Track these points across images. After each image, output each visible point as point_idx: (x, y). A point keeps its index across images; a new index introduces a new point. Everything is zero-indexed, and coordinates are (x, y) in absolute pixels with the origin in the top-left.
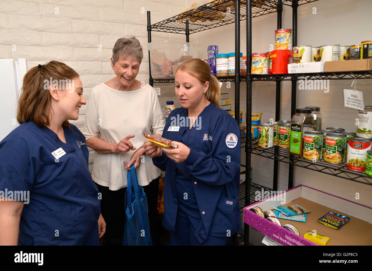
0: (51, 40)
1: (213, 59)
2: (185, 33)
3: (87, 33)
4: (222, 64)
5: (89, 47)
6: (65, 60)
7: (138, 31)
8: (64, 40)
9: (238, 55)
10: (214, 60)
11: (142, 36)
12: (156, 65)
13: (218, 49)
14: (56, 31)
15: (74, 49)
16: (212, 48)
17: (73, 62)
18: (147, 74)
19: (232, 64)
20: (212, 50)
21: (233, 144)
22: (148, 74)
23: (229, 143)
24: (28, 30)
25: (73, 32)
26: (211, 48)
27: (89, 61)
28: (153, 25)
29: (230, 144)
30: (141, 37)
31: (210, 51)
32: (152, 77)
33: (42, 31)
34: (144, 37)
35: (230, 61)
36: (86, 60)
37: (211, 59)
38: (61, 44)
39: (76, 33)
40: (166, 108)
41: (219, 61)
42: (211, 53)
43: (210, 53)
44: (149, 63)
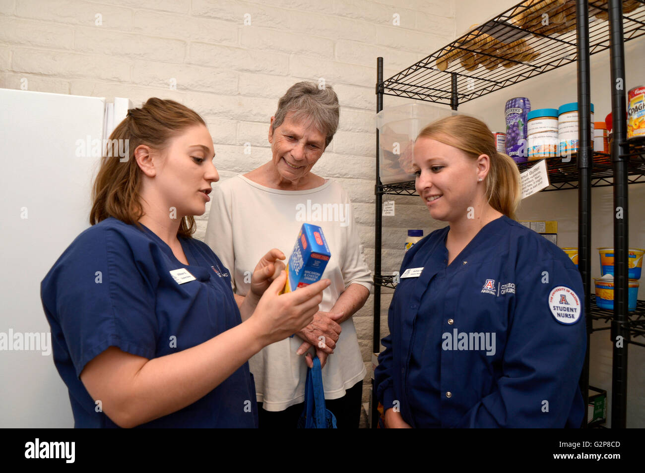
0: (200, 106)
1: (518, 126)
2: (450, 103)
3: (265, 97)
4: (542, 132)
5: (266, 121)
6: (222, 141)
7: (359, 97)
8: (222, 106)
9: (585, 108)
10: (521, 128)
11: (366, 107)
12: (389, 154)
13: (529, 104)
14: (210, 90)
15: (238, 124)
16: (515, 102)
17: (233, 146)
18: (371, 179)
19: (569, 129)
20: (517, 106)
21: (571, 313)
22: (374, 180)
23: (559, 312)
24: (164, 87)
25: (239, 94)
26: (513, 104)
27: (263, 147)
28: (387, 81)
29: (563, 312)
30: (363, 109)
31: (510, 111)
32: (382, 180)
33: (187, 89)
34: (368, 109)
35: (564, 123)
36: (258, 145)
37: (514, 126)
38: (216, 113)
39: (244, 95)
40: (407, 243)
41: (536, 126)
42: (514, 113)
43: (511, 114)
44: (375, 159)
